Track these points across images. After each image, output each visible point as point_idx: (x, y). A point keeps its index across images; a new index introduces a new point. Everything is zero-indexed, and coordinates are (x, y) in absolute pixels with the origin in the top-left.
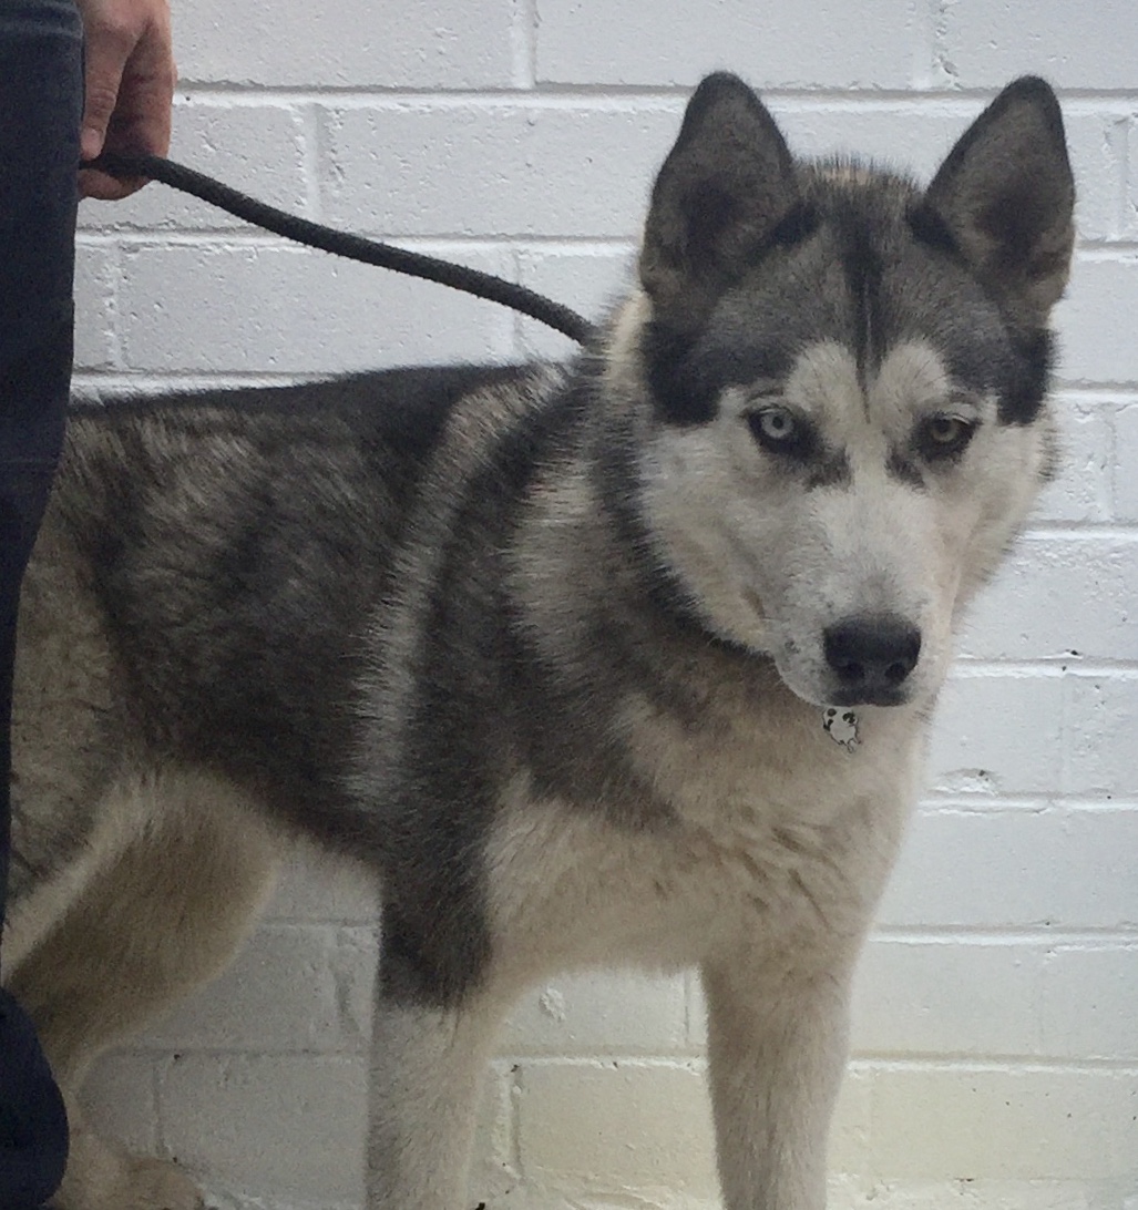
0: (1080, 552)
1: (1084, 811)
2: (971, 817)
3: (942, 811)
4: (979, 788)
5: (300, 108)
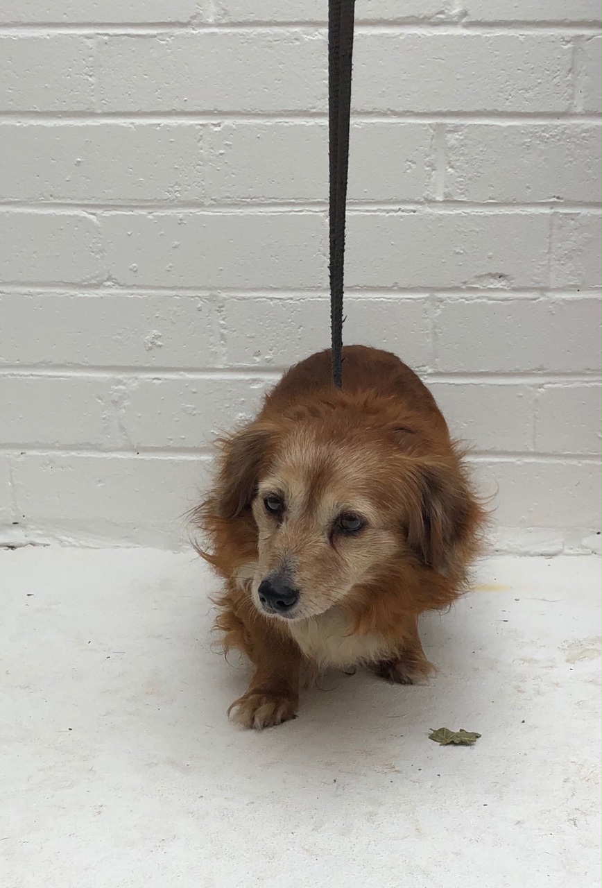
0: (563, 133)
1: (563, 299)
2: (494, 304)
3: (476, 300)
4: (499, 286)
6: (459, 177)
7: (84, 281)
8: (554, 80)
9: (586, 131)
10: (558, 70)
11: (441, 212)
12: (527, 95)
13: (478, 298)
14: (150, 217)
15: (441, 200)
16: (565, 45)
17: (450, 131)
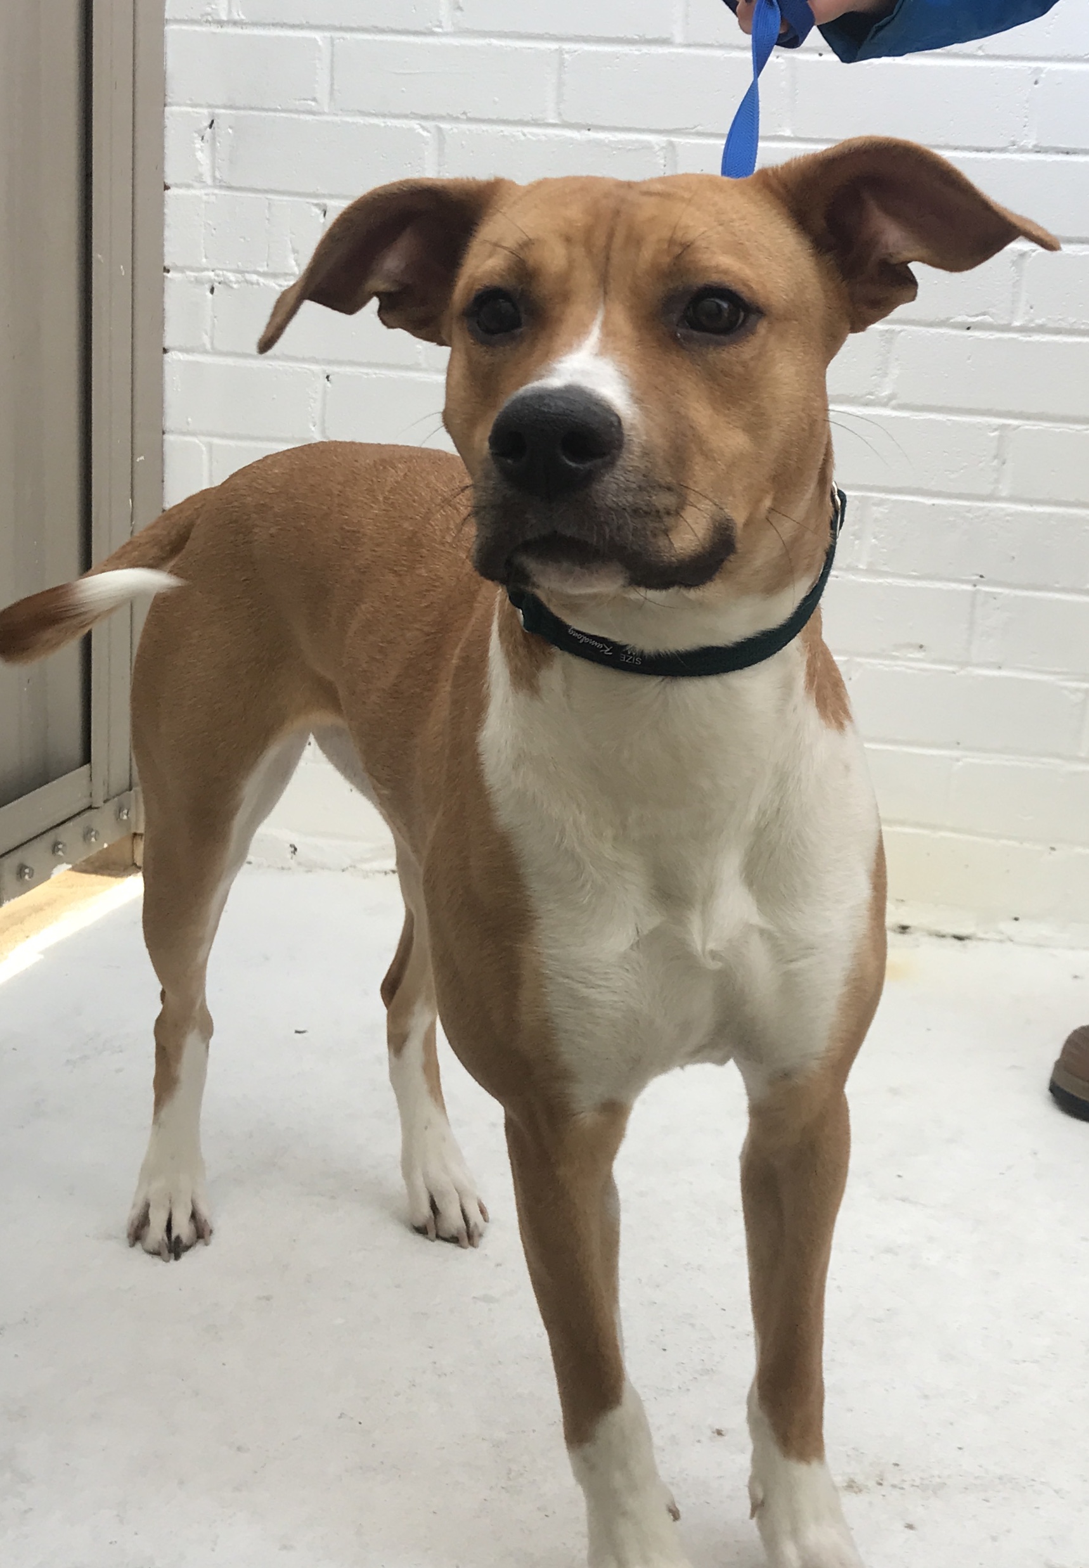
6: (883, 548)
8: (981, 465)
9: (1008, 515)
10: (984, 456)
11: (864, 580)
12: (952, 476)
13: (896, 666)
15: (865, 568)
16: (993, 432)
17: (874, 504)
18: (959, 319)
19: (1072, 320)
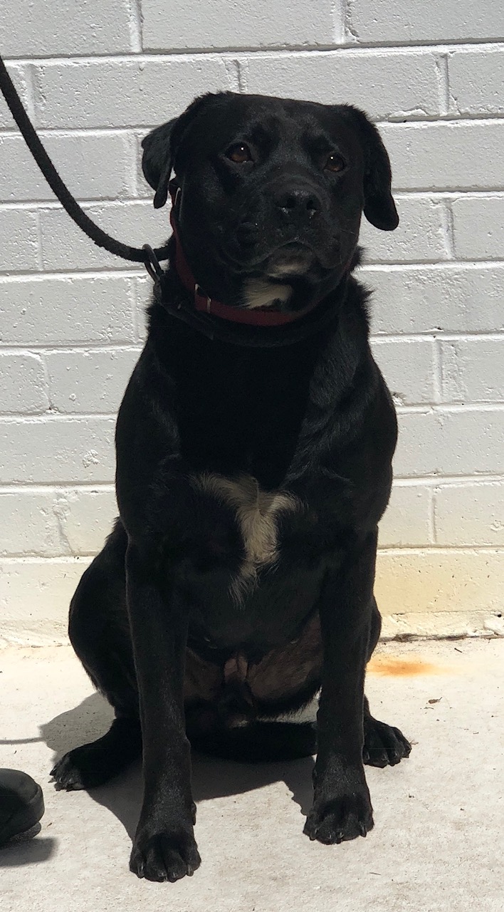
0: (438, 276)
1: (450, 413)
5: (23, 67)
7: (29, 410)
8: (428, 234)
9: (457, 274)
10: (430, 226)
12: (405, 246)
14: (87, 354)
18: (396, 114)
19: (490, 106)
